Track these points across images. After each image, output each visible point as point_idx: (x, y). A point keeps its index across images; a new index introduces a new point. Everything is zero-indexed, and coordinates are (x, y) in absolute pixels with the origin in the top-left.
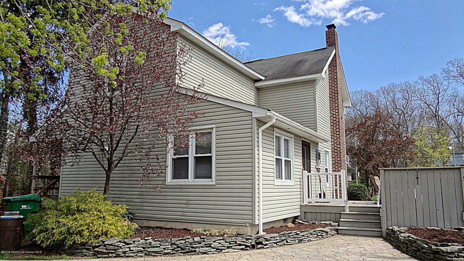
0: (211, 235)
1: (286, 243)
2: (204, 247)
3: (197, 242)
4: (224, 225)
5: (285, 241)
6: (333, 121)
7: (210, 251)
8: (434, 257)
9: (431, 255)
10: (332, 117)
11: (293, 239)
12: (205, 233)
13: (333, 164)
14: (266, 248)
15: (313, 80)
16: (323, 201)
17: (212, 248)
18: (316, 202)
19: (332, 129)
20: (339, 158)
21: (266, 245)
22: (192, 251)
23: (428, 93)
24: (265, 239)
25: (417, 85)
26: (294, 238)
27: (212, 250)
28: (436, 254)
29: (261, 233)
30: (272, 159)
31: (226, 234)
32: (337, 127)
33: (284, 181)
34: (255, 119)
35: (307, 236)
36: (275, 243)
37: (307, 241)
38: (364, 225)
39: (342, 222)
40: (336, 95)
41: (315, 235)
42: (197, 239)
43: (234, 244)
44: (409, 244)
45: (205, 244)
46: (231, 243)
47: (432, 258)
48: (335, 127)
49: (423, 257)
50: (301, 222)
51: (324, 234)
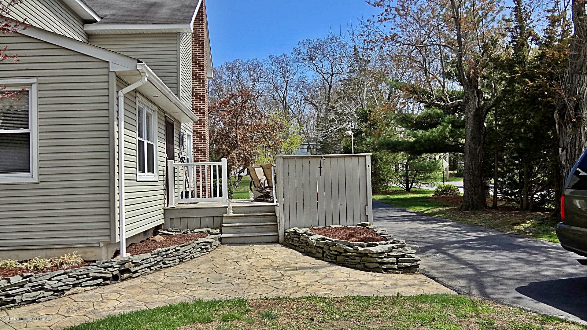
0: (37, 269)
1: (162, 265)
2: (30, 292)
3: (15, 285)
4: (56, 248)
5: (161, 263)
6: (195, 94)
7: (43, 297)
8: (361, 260)
9: (356, 258)
10: (194, 89)
11: (172, 258)
12: (23, 267)
13: (194, 152)
14: (136, 277)
15: (176, 33)
16: (190, 202)
17: (46, 291)
18: (179, 204)
19: (195, 105)
20: (202, 145)
21: (136, 272)
22: (7, 303)
23: (277, 76)
24: (133, 263)
25: (266, 64)
26: (173, 256)
27: (46, 294)
28: (363, 257)
29: (125, 255)
30: (134, 141)
31: (66, 263)
32: (202, 103)
33: (146, 176)
34: (114, 74)
35: (190, 252)
36: (148, 268)
37: (189, 259)
38: (254, 229)
39: (226, 228)
40: (201, 59)
41: (198, 248)
42: (16, 279)
43: (84, 278)
44: (326, 248)
45: (33, 287)
46: (80, 277)
47: (359, 261)
48: (199, 102)
49: (347, 261)
50: (166, 232)
51: (209, 246)
